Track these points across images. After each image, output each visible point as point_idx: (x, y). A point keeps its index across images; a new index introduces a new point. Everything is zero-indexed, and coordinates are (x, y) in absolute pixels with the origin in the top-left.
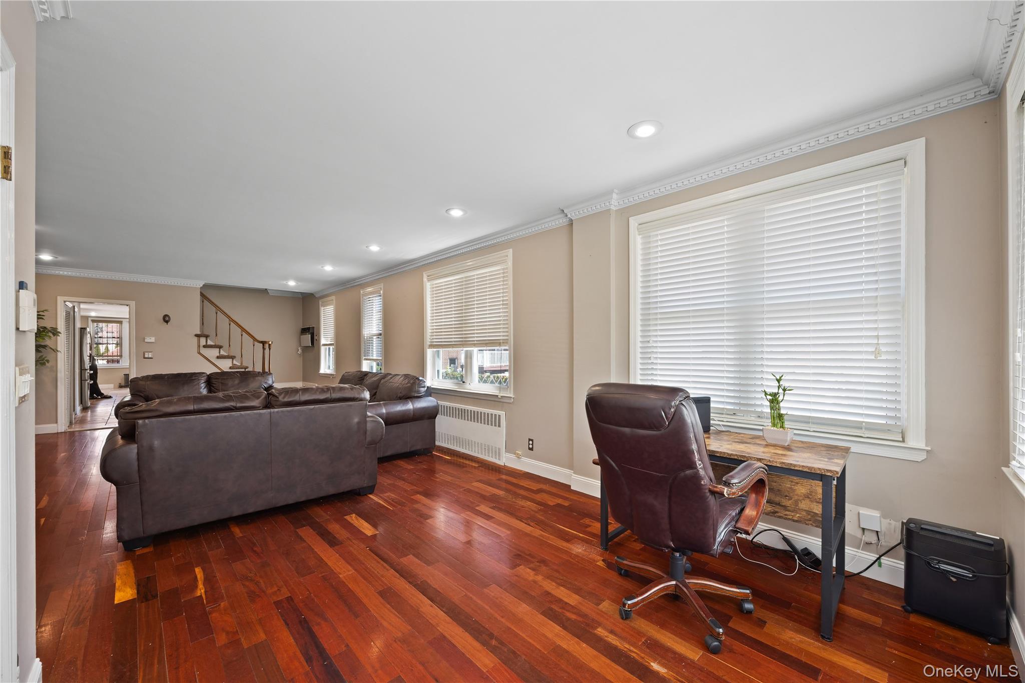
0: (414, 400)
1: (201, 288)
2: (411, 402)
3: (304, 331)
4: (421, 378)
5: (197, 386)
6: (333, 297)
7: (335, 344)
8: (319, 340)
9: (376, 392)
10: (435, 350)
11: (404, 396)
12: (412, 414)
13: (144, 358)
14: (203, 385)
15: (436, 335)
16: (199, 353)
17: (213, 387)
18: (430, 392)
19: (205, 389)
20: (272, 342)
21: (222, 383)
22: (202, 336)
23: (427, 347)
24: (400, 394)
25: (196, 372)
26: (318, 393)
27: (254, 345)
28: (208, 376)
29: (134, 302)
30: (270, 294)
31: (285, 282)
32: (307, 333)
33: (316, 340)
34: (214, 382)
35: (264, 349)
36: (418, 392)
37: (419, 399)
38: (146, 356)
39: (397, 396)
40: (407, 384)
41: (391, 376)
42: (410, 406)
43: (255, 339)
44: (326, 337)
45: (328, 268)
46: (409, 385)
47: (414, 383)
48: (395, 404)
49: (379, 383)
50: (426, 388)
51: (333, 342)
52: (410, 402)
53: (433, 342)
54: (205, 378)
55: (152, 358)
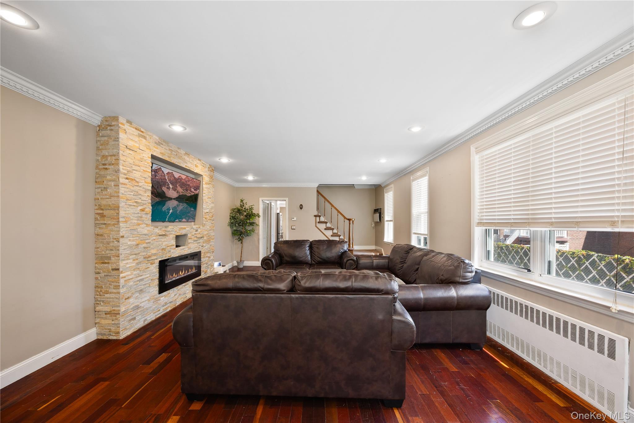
0: (458, 286)
1: (317, 187)
2: (455, 288)
3: (376, 211)
4: (467, 261)
5: (304, 249)
6: (392, 186)
7: (393, 220)
8: (383, 217)
9: (418, 268)
10: (484, 228)
11: (446, 279)
12: (456, 303)
13: (292, 229)
14: (307, 248)
15: (486, 212)
16: (316, 226)
17: (313, 250)
18: (479, 277)
19: (308, 251)
20: (354, 219)
21: (317, 248)
22: (317, 216)
23: (475, 224)
24: (442, 277)
25: (305, 239)
26: (339, 280)
27: (344, 221)
28: (311, 242)
29: (288, 198)
30: (356, 188)
31: (360, 178)
32: (377, 213)
33: (382, 217)
34: (314, 247)
35: (350, 224)
36: (464, 277)
37: (465, 286)
38: (293, 228)
39: (438, 278)
40: (450, 266)
41: (433, 254)
42: (453, 293)
43: (345, 218)
44: (388, 214)
45: (383, 161)
46: (452, 267)
47: (457, 267)
48: (434, 288)
49: (422, 260)
50: (474, 274)
51: (392, 219)
52: (453, 289)
53: (483, 219)
54: (309, 244)
55: (295, 229)
